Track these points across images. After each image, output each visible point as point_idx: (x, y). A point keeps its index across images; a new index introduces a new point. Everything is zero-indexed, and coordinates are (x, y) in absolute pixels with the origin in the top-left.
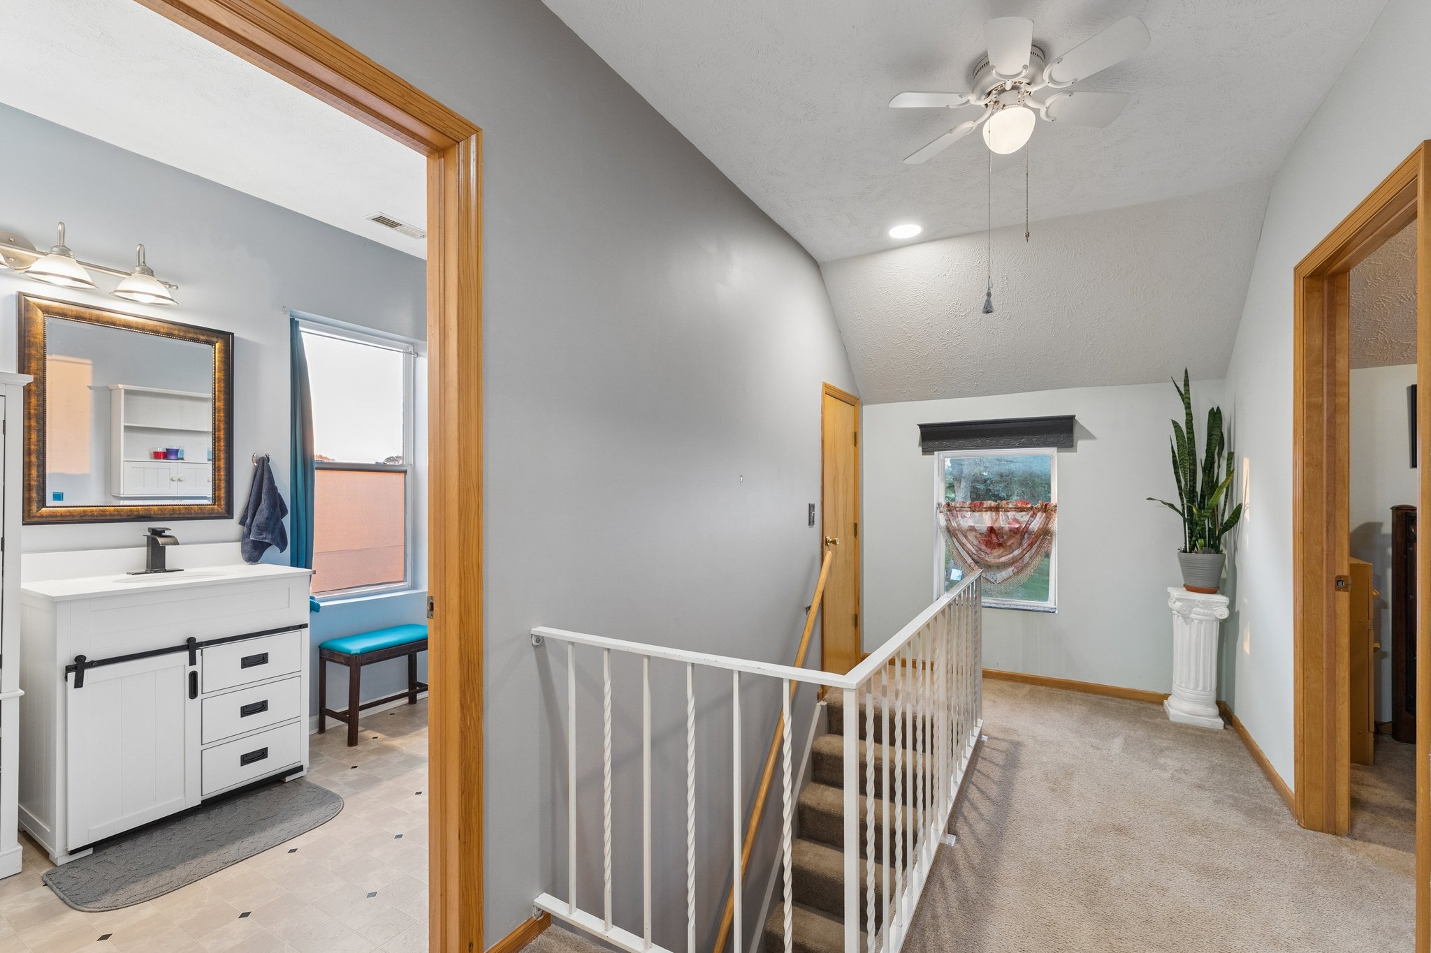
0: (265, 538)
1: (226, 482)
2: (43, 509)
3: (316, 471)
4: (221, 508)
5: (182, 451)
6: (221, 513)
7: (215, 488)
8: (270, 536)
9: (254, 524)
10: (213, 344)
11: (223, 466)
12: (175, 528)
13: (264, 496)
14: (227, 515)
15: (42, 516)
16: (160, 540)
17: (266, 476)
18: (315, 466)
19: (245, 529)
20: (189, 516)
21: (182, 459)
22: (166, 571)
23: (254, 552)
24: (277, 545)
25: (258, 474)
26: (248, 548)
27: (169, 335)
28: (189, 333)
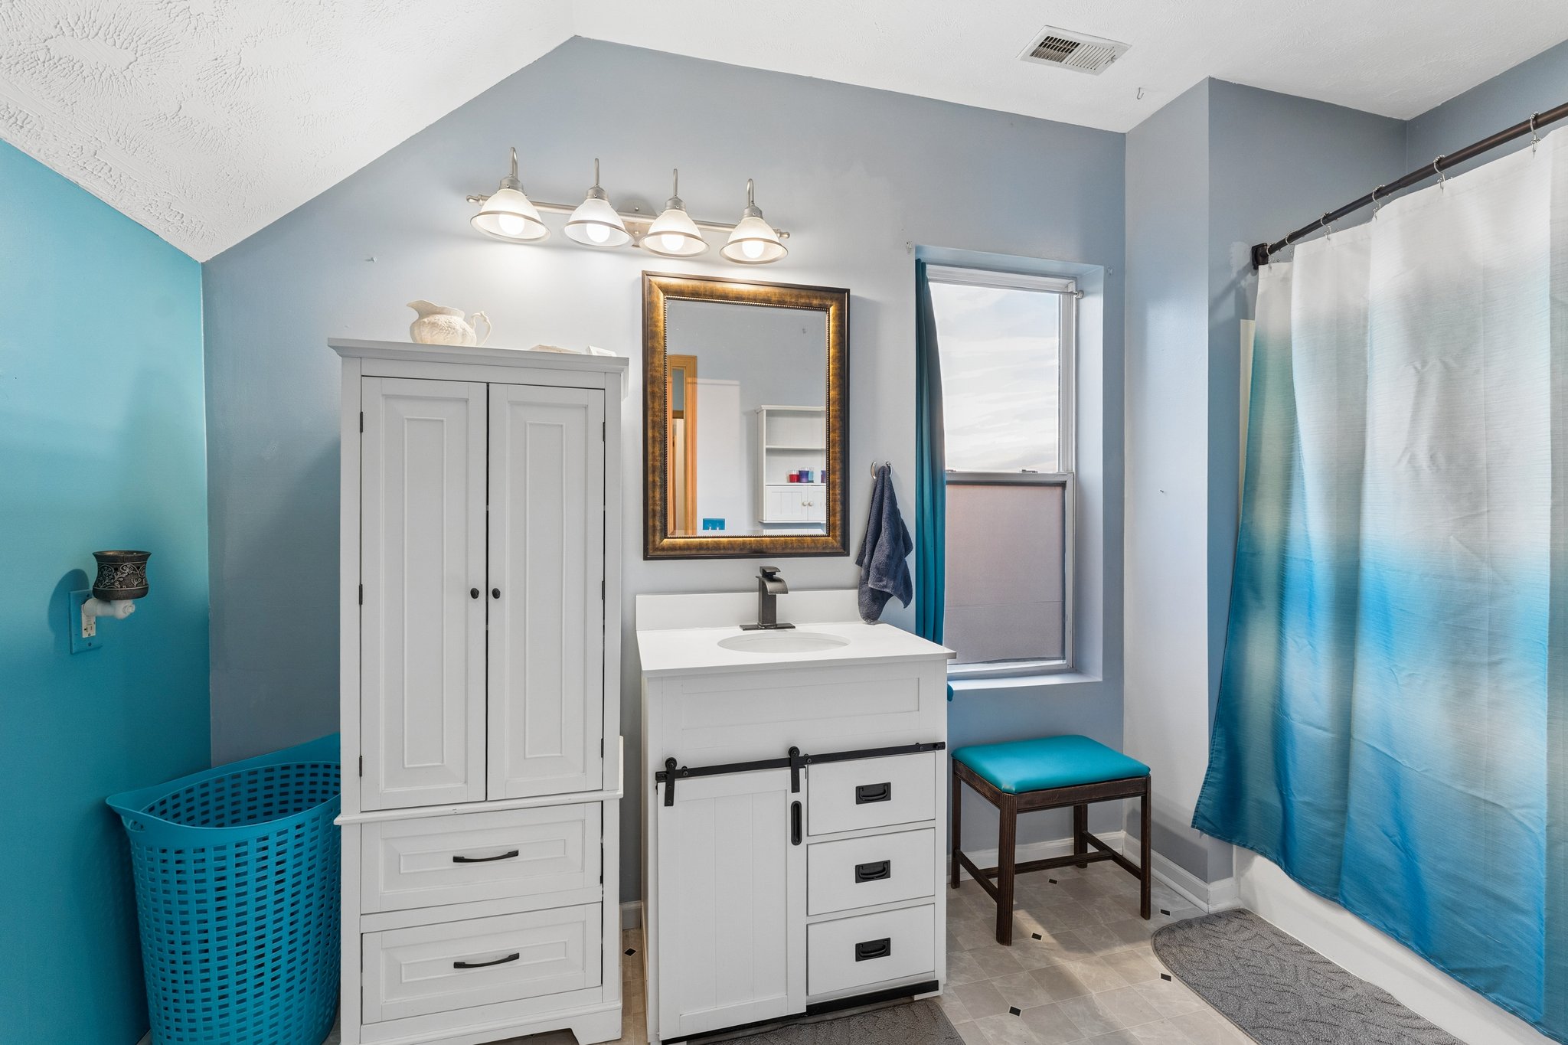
0: (885, 587)
1: (842, 504)
2: (665, 540)
3: (946, 486)
4: (835, 542)
5: (812, 473)
6: (836, 548)
7: (830, 513)
8: (891, 584)
9: (873, 564)
10: (825, 309)
11: (838, 481)
12: (786, 568)
13: (884, 524)
14: (842, 550)
15: (663, 549)
16: (770, 586)
17: (887, 495)
18: (947, 478)
19: (863, 572)
20: (801, 551)
21: (812, 482)
22: (777, 627)
23: (873, 608)
24: (900, 597)
25: (878, 491)
26: (866, 598)
27: (781, 303)
28: (802, 297)
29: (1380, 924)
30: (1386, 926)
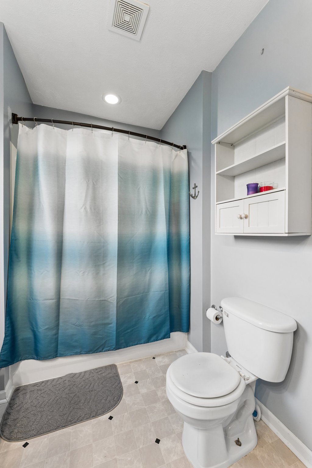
29: (72, 353)
30: (74, 353)
